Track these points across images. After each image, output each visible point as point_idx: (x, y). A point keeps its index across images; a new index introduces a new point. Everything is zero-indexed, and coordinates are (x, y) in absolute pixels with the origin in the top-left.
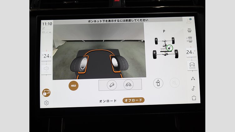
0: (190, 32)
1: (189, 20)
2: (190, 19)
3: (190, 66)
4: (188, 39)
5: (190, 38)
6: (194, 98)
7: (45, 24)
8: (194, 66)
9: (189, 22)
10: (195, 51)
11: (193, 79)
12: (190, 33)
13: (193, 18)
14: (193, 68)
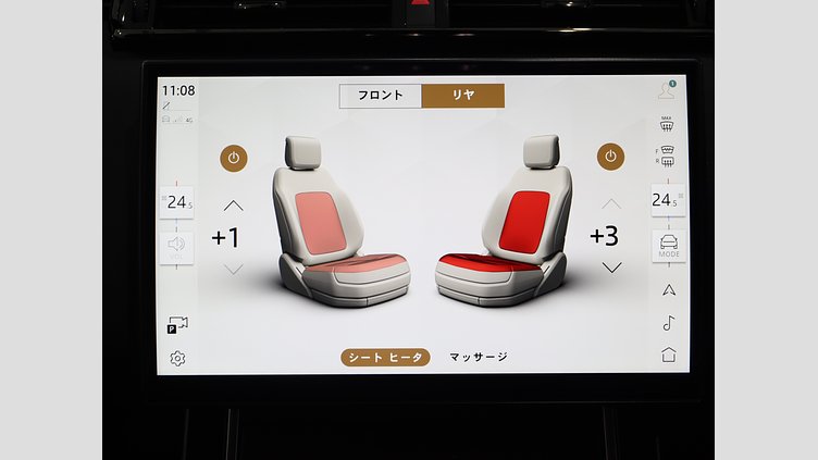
0: (667, 128)
1: (667, 86)
2: (673, 84)
3: (663, 247)
4: (660, 154)
5: (668, 149)
6: (669, 355)
7: (170, 90)
8: (675, 247)
9: (666, 93)
10: (681, 196)
11: (669, 290)
12: (667, 133)
13: (681, 79)
14: (671, 254)
